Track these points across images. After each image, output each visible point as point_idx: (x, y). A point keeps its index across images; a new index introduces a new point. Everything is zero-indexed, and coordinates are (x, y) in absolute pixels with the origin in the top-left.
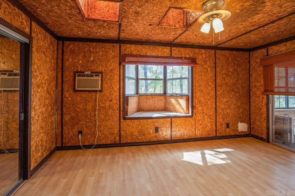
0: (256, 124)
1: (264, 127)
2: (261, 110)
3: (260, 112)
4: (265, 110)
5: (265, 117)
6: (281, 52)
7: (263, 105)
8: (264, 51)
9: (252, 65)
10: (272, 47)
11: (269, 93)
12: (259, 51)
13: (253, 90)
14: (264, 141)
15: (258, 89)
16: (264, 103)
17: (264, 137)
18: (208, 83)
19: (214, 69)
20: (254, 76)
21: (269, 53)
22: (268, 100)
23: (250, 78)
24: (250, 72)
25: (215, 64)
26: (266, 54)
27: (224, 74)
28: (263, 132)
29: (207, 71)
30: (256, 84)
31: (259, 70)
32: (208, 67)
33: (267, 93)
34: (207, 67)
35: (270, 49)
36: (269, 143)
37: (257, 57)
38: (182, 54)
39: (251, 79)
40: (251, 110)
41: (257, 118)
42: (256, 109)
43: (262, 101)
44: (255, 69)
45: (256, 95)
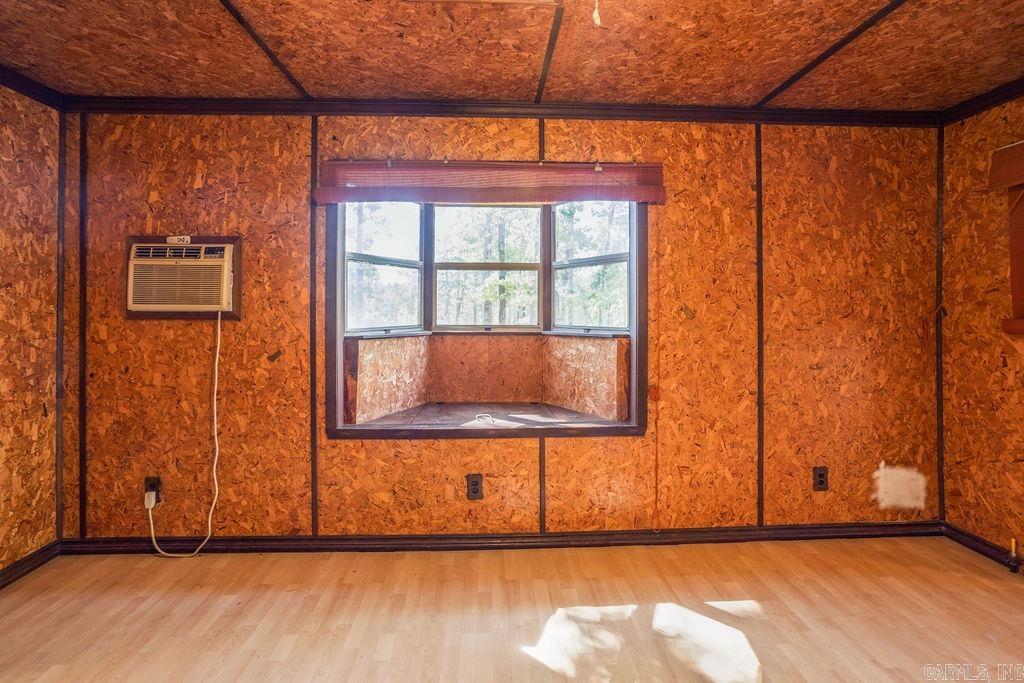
0: (971, 477)
2: (994, 408)
3: (993, 419)
7: (1008, 384)
9: (954, 190)
13: (958, 309)
14: (1013, 569)
15: (983, 304)
16: (1011, 376)
17: (1015, 546)
18: (723, 277)
19: (753, 211)
20: (960, 242)
23: (940, 252)
24: (939, 222)
25: (759, 188)
27: (805, 234)
28: (1011, 521)
29: (717, 225)
30: (974, 280)
32: (723, 203)
34: (717, 203)
37: (976, 148)
38: (593, 148)
39: (946, 257)
40: (948, 407)
41: (974, 448)
42: (969, 404)
43: (1005, 365)
44: (968, 209)
45: (973, 336)
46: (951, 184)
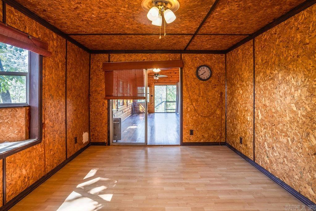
0: (96, 130)
1: (105, 132)
2: (101, 115)
3: (101, 117)
4: (106, 114)
5: (106, 122)
6: (121, 61)
7: (104, 109)
8: (106, 56)
9: (93, 68)
10: (114, 54)
11: (110, 97)
12: (102, 55)
13: (94, 95)
14: (105, 145)
15: (99, 93)
16: (104, 108)
17: (106, 141)
18: (59, 85)
19: (65, 65)
20: (94, 80)
21: (111, 60)
22: (109, 104)
23: (89, 82)
24: (90, 75)
25: (66, 58)
26: (107, 59)
27: (73, 74)
28: (104, 136)
29: (58, 68)
30: (97, 89)
31: (101, 75)
32: (60, 61)
33: (108, 98)
35: (112, 56)
36: (110, 145)
37: (98, 61)
38: (26, 27)
39: (91, 83)
40: (91, 116)
41: (97, 124)
42: (96, 115)
43: (103, 106)
44: (96, 73)
45: (97, 100)
46: (92, 67)
